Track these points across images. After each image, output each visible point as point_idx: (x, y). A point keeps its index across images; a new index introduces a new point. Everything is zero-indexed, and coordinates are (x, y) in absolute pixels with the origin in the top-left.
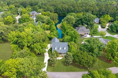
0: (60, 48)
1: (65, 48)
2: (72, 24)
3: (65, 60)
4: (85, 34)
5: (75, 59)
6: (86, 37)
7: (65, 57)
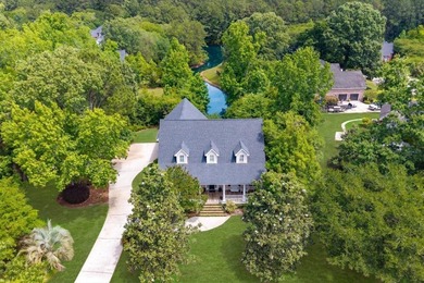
0: (212, 158)
1: (242, 157)
2: (275, 48)
3: (250, 232)
4: (343, 97)
5: (325, 228)
6: (349, 111)
7: (249, 212)
